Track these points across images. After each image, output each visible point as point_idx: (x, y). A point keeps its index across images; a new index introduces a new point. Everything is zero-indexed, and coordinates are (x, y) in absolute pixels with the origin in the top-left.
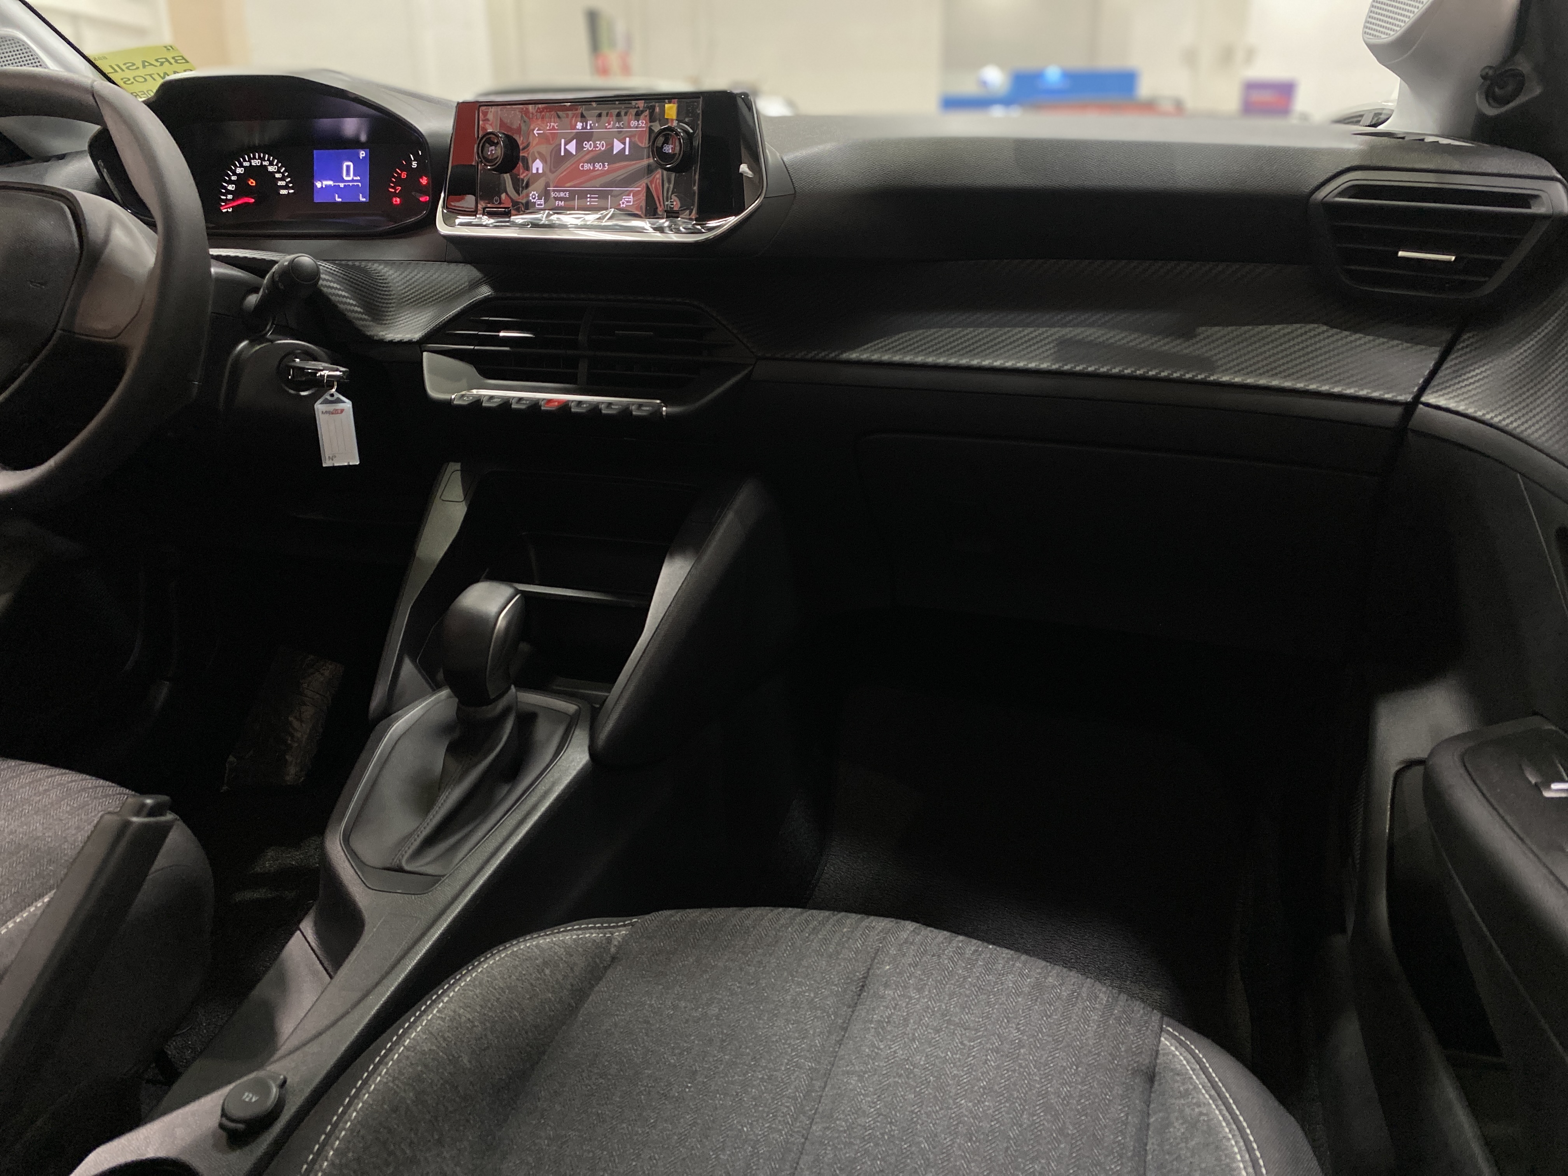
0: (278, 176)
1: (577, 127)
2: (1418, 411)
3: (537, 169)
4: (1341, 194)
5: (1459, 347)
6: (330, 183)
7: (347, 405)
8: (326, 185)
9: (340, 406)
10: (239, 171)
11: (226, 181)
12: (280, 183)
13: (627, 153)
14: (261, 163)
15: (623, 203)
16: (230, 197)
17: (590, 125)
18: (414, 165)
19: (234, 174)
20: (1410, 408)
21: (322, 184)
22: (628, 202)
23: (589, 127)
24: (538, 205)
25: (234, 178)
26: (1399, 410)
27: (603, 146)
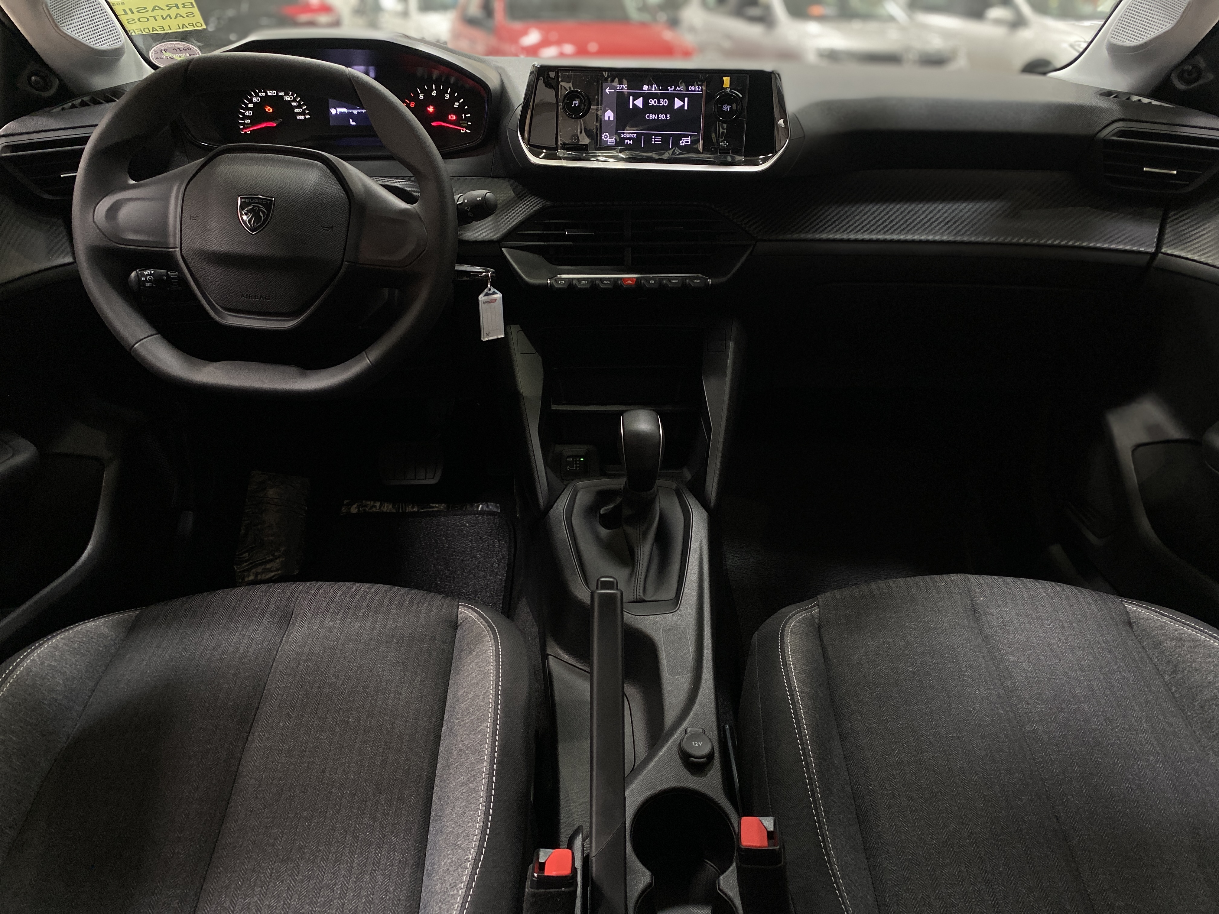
0: (294, 104)
1: (644, 89)
2: (1158, 258)
3: (609, 117)
4: (1114, 135)
5: (1169, 220)
6: (344, 110)
7: (499, 296)
8: (340, 112)
9: (495, 296)
10: (255, 100)
11: (243, 108)
12: (296, 110)
13: (686, 108)
14: (277, 94)
15: (682, 143)
16: (247, 121)
17: (655, 87)
18: (421, 96)
19: (251, 101)
20: (1154, 255)
21: (337, 111)
22: (686, 142)
23: (653, 89)
24: (610, 142)
25: (250, 106)
26: (1148, 257)
27: (666, 103)
